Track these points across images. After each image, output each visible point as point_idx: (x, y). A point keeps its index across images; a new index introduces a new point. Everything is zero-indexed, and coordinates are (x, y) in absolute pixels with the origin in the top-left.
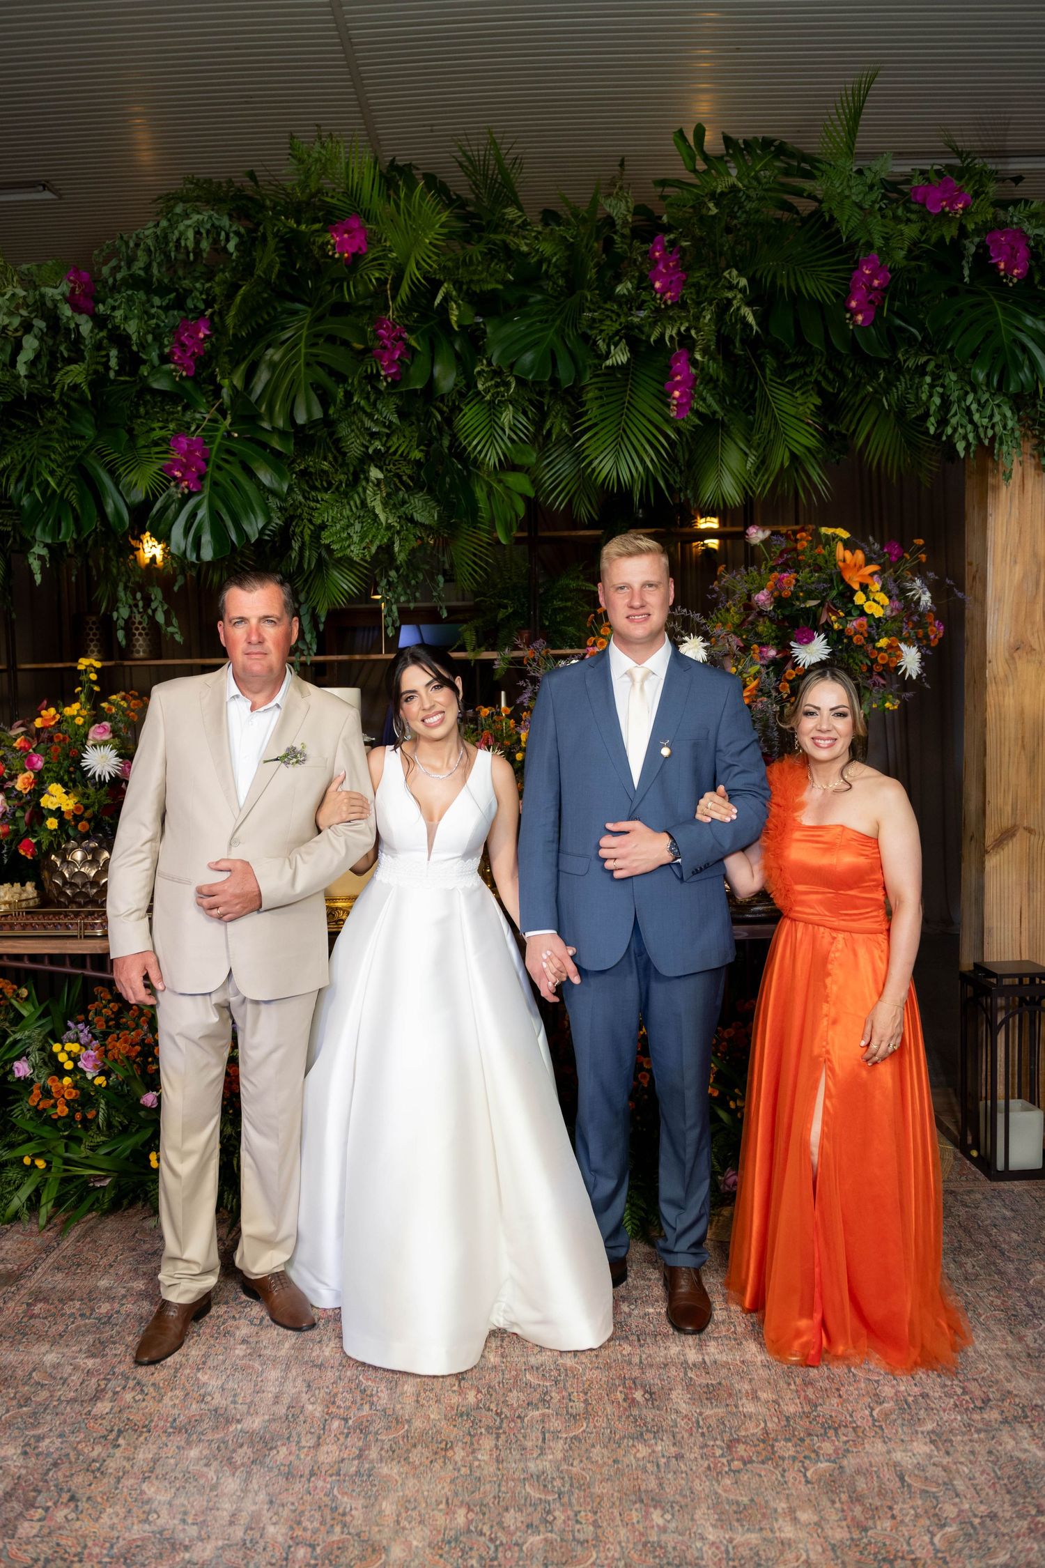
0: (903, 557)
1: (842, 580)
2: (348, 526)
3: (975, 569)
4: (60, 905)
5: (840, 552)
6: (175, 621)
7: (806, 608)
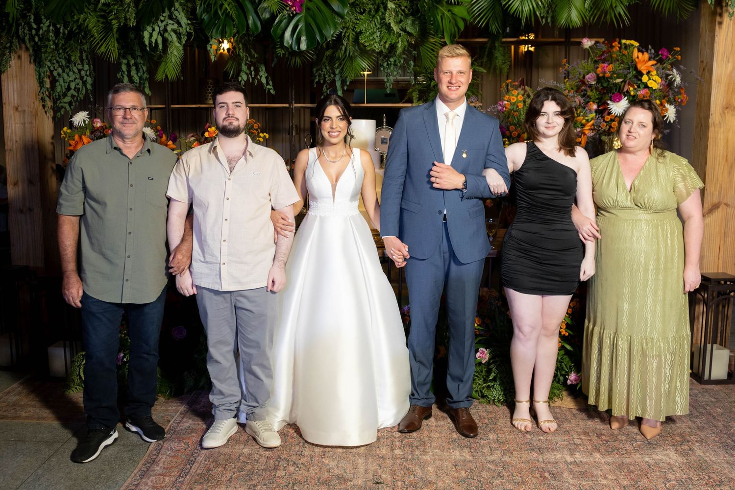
1: (636, 68)
2: (373, 33)
3: (705, 64)
5: (636, 53)
6: (271, 83)
7: (616, 83)
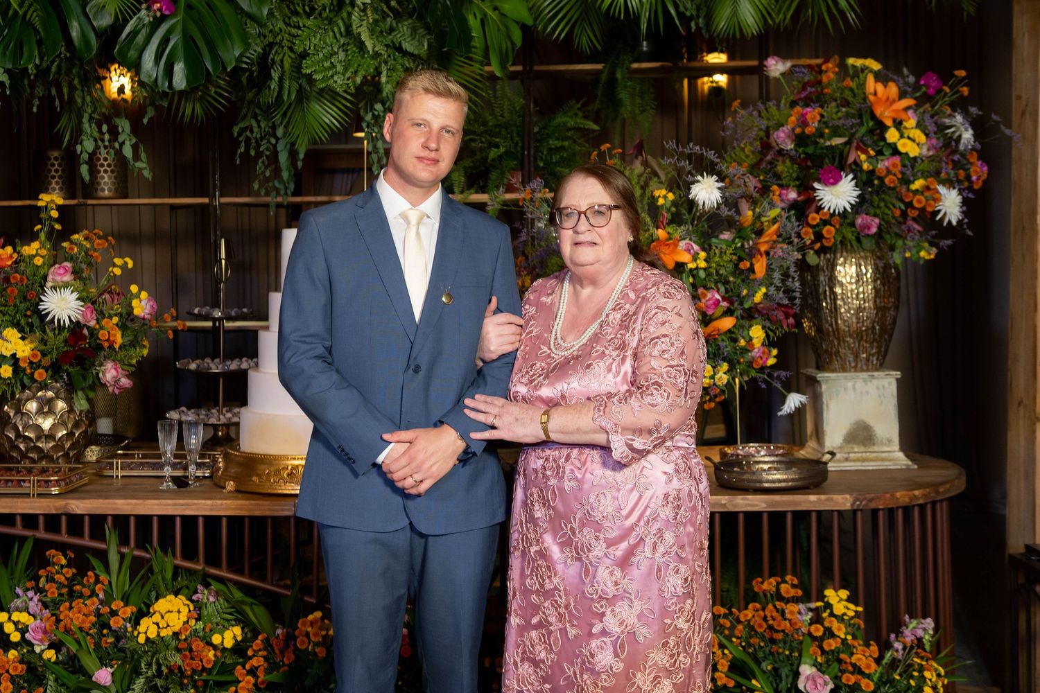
0: (942, 90)
1: (873, 116)
2: (332, 55)
3: (1024, 103)
4: (12, 459)
5: (871, 84)
6: (143, 156)
7: (831, 146)
